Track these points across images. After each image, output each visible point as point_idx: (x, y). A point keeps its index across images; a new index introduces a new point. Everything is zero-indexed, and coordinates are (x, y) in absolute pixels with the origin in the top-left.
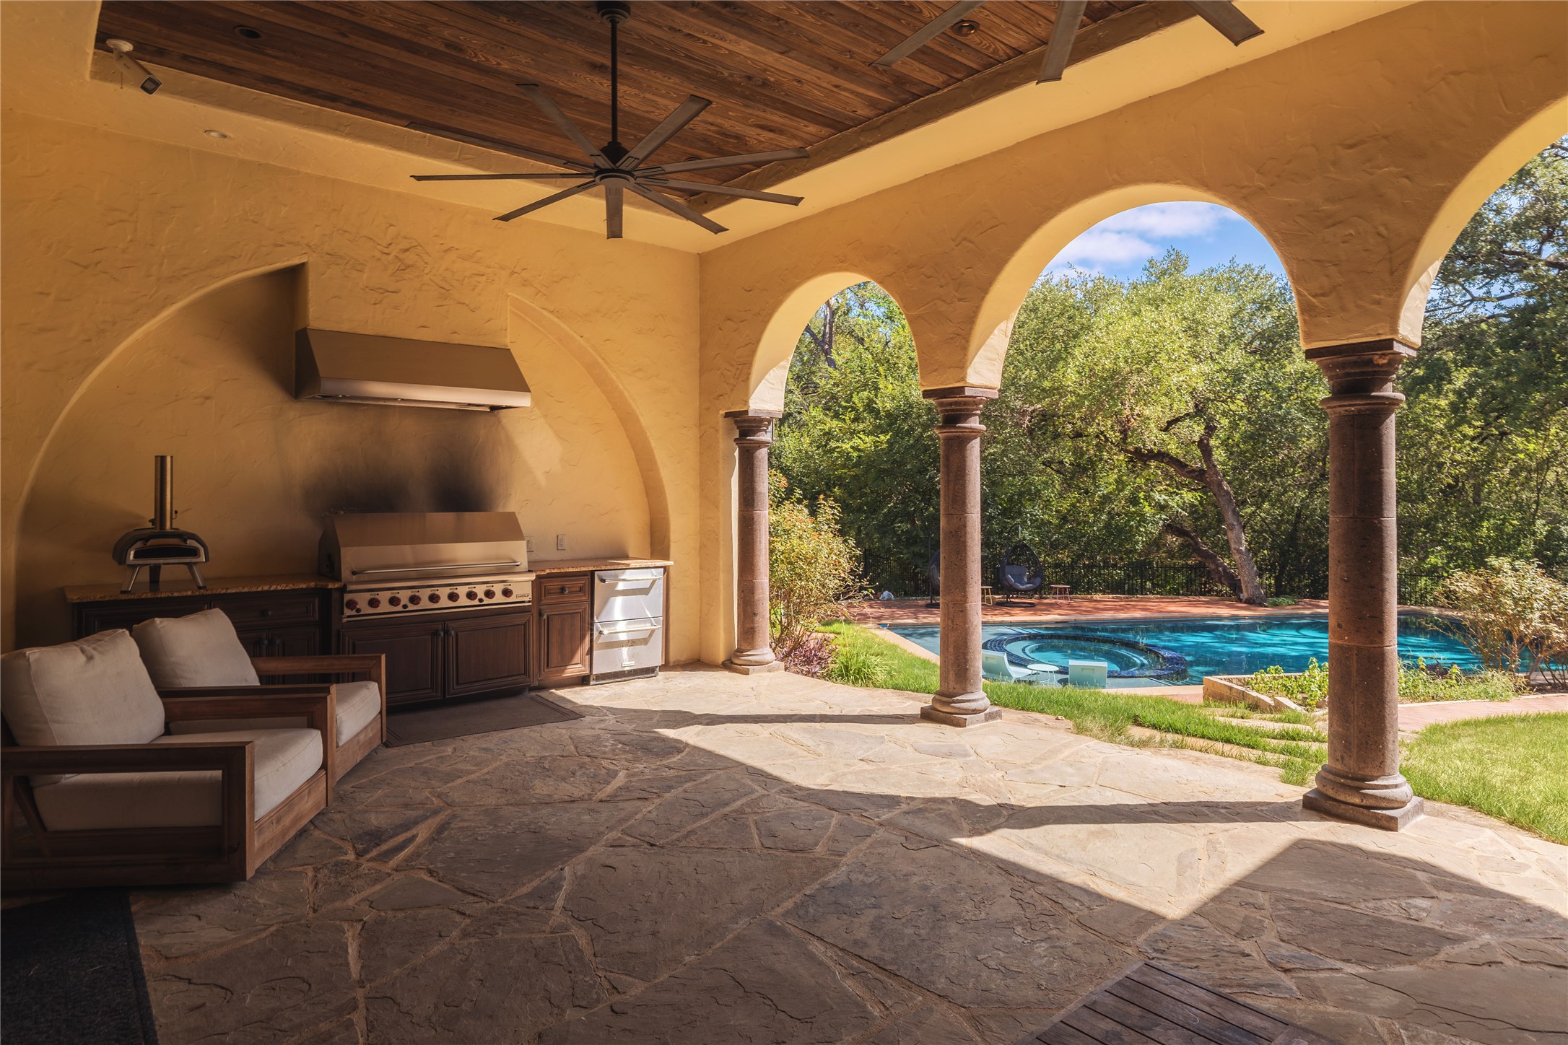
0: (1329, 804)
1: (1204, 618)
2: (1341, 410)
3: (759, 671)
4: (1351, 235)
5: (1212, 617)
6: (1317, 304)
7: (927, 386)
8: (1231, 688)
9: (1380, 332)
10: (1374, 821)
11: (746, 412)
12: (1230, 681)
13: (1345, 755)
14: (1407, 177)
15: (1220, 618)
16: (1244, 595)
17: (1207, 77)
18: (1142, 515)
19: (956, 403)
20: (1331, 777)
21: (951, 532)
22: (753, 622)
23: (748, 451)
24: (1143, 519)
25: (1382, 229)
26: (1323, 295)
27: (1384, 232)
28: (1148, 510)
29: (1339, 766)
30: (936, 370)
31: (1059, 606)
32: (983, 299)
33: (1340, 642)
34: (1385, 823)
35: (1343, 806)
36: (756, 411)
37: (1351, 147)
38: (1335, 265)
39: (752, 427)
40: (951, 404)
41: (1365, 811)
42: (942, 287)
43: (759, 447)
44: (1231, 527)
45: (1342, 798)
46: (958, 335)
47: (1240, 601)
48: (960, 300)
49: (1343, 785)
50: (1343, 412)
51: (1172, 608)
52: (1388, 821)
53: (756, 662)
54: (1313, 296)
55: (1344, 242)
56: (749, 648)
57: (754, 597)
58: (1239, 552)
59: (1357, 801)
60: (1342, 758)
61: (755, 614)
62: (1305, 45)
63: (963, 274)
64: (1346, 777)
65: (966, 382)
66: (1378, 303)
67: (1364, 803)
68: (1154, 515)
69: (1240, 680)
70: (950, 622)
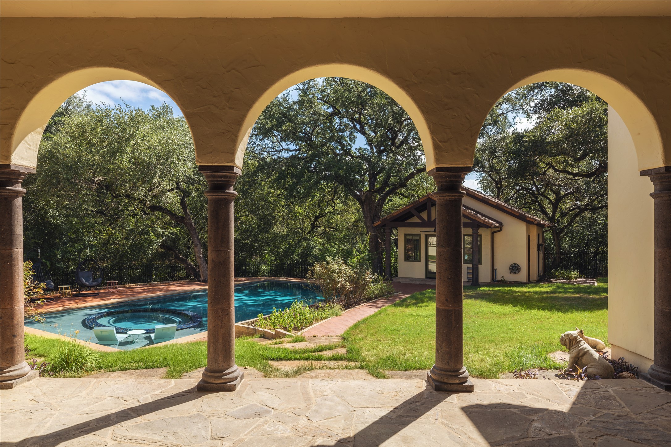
0: (446, 386)
1: (190, 292)
2: (448, 198)
3: (21, 383)
4: (455, 115)
5: (195, 291)
6: (442, 146)
7: (203, 162)
8: (248, 328)
9: (467, 163)
10: (464, 389)
11: (8, 166)
12: (243, 324)
13: (449, 361)
14: (477, 94)
15: (197, 291)
16: (202, 279)
17: (389, 18)
18: (151, 241)
19: (225, 177)
20: (444, 373)
21: (220, 262)
22: (12, 342)
23: (6, 199)
24: (151, 242)
25: (467, 115)
26: (444, 142)
27: (468, 117)
28: (153, 237)
29: (447, 367)
30: (211, 153)
31: (114, 294)
32: (248, 111)
33: (447, 308)
34: (469, 389)
35: (452, 386)
36: (16, 166)
37: (455, 74)
38: (449, 128)
39: (11, 179)
40: (221, 177)
41: (461, 385)
42: (215, 97)
43: (17, 196)
44: (196, 246)
45: (451, 382)
46: (229, 131)
47: (199, 281)
48: (230, 108)
49: (451, 376)
50: (448, 199)
51: (173, 288)
52: (470, 388)
53: (18, 376)
54: (441, 142)
55: (452, 118)
56: (8, 365)
57: (13, 322)
58: (200, 257)
59: (457, 381)
60: (448, 363)
61: (14, 336)
62: (436, 18)
63: (233, 91)
64: (451, 372)
65: (234, 163)
66: (466, 149)
67: (461, 381)
68: (156, 240)
69: (247, 323)
70: (219, 323)
